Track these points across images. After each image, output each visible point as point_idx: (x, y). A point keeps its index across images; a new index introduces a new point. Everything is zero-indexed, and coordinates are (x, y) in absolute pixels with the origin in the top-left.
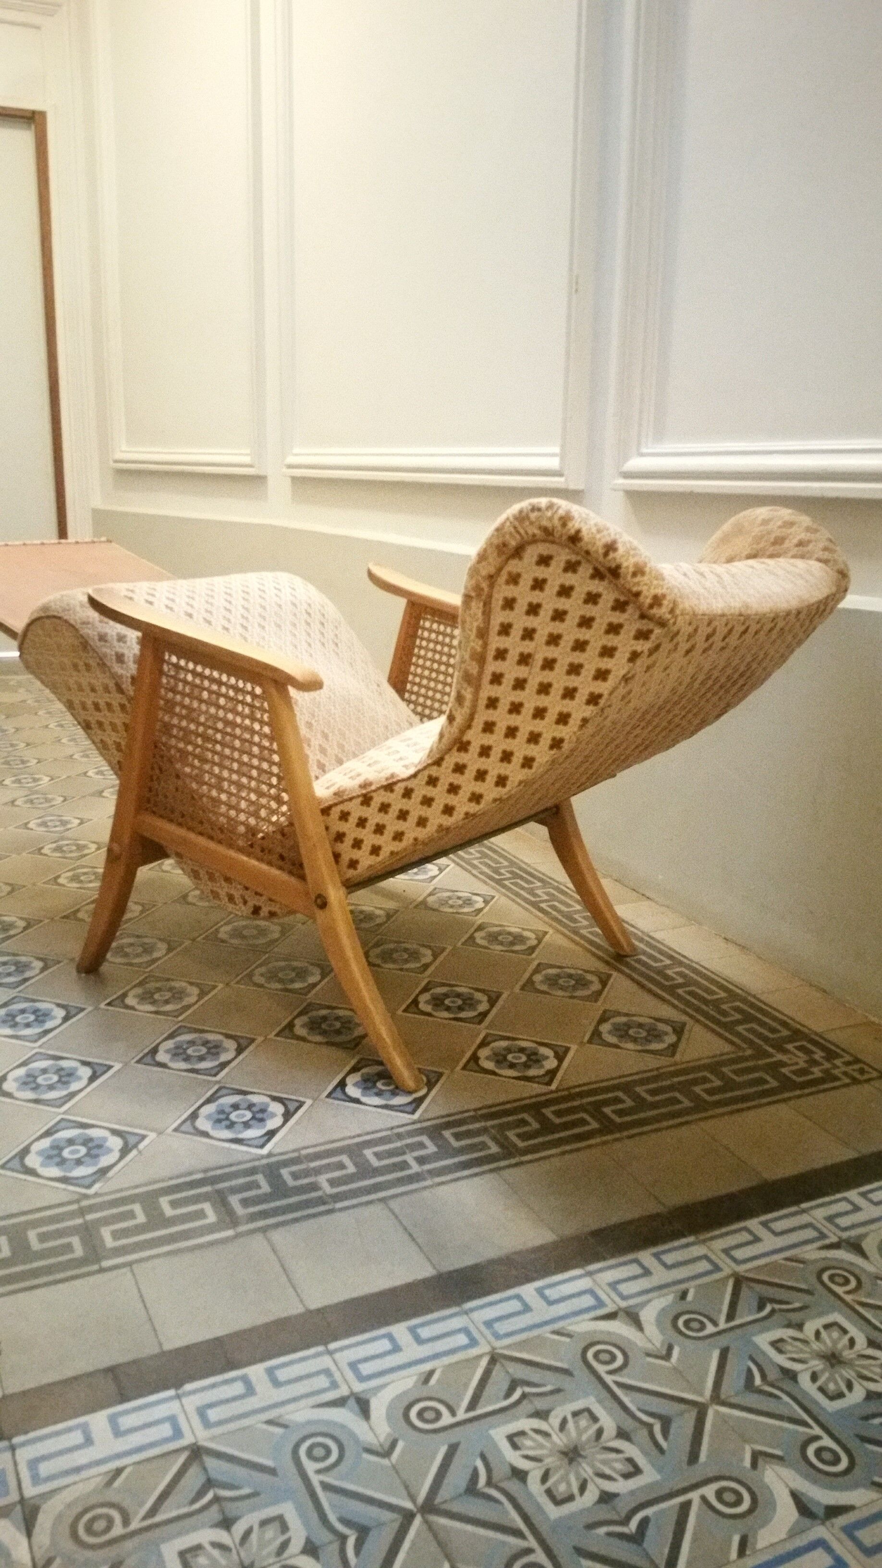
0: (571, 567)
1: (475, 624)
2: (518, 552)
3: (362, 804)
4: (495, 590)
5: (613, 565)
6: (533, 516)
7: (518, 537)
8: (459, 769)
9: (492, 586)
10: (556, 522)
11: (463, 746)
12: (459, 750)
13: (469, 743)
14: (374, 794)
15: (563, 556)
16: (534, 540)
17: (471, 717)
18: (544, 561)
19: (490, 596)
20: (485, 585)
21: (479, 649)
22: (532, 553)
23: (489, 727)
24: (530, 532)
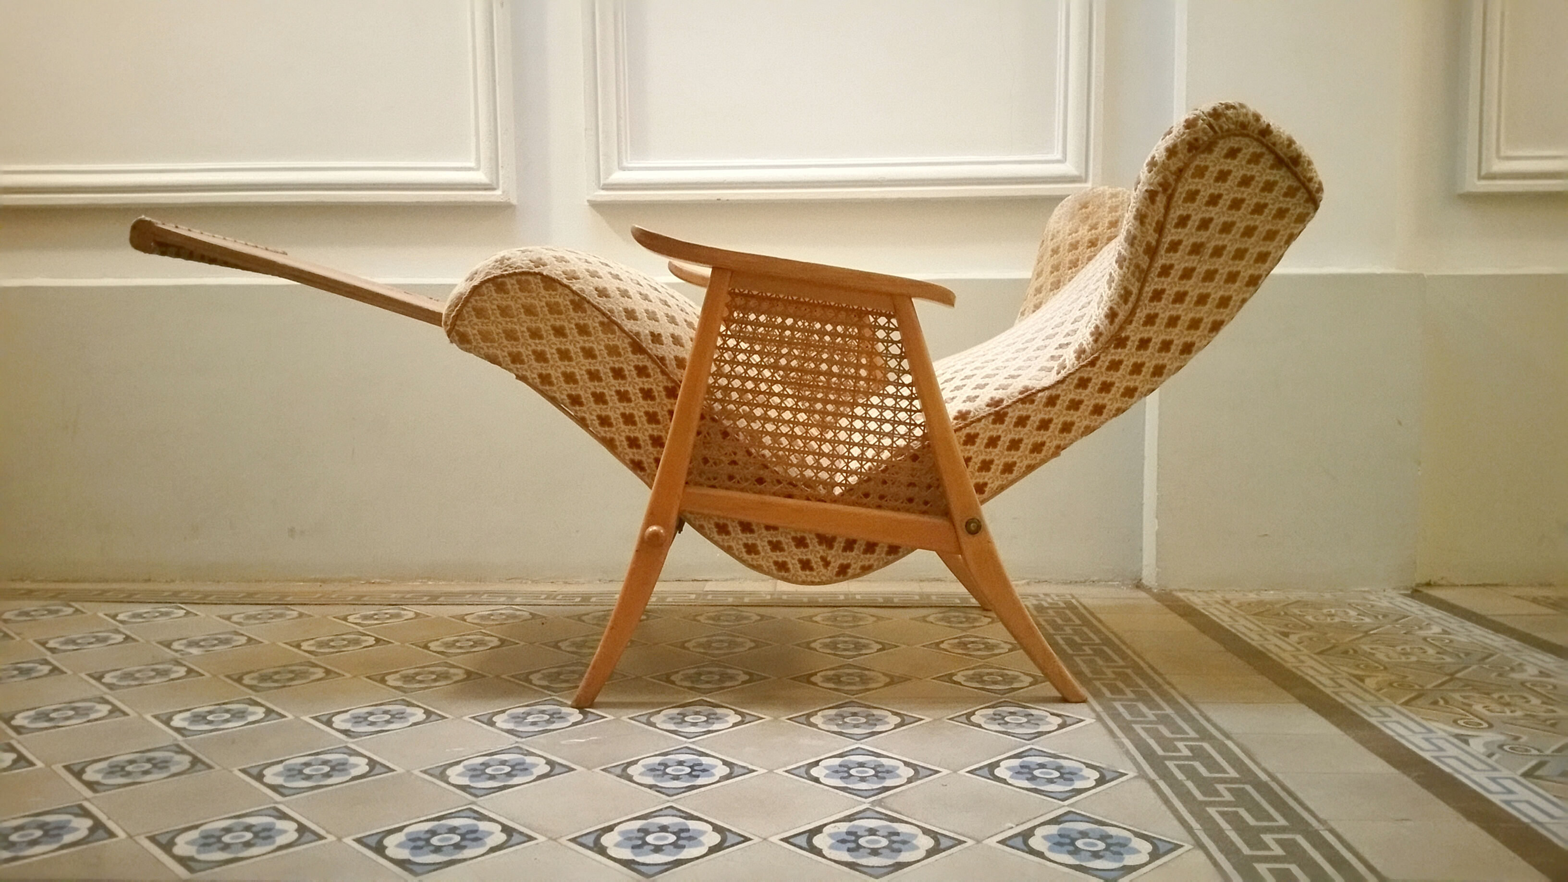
0: (1255, 159)
1: (1156, 219)
2: (1209, 148)
3: (994, 422)
4: (1180, 185)
5: (1294, 154)
6: (1230, 112)
7: (1212, 133)
8: (1115, 365)
9: (1178, 180)
10: (1251, 117)
11: (1121, 343)
12: (1116, 347)
13: (1127, 338)
14: (1010, 410)
15: (1251, 148)
16: (1229, 134)
17: (1133, 313)
18: (1233, 153)
19: (1174, 190)
20: (1171, 180)
21: (1154, 243)
22: (1223, 146)
23: (1150, 320)
24: (1226, 127)
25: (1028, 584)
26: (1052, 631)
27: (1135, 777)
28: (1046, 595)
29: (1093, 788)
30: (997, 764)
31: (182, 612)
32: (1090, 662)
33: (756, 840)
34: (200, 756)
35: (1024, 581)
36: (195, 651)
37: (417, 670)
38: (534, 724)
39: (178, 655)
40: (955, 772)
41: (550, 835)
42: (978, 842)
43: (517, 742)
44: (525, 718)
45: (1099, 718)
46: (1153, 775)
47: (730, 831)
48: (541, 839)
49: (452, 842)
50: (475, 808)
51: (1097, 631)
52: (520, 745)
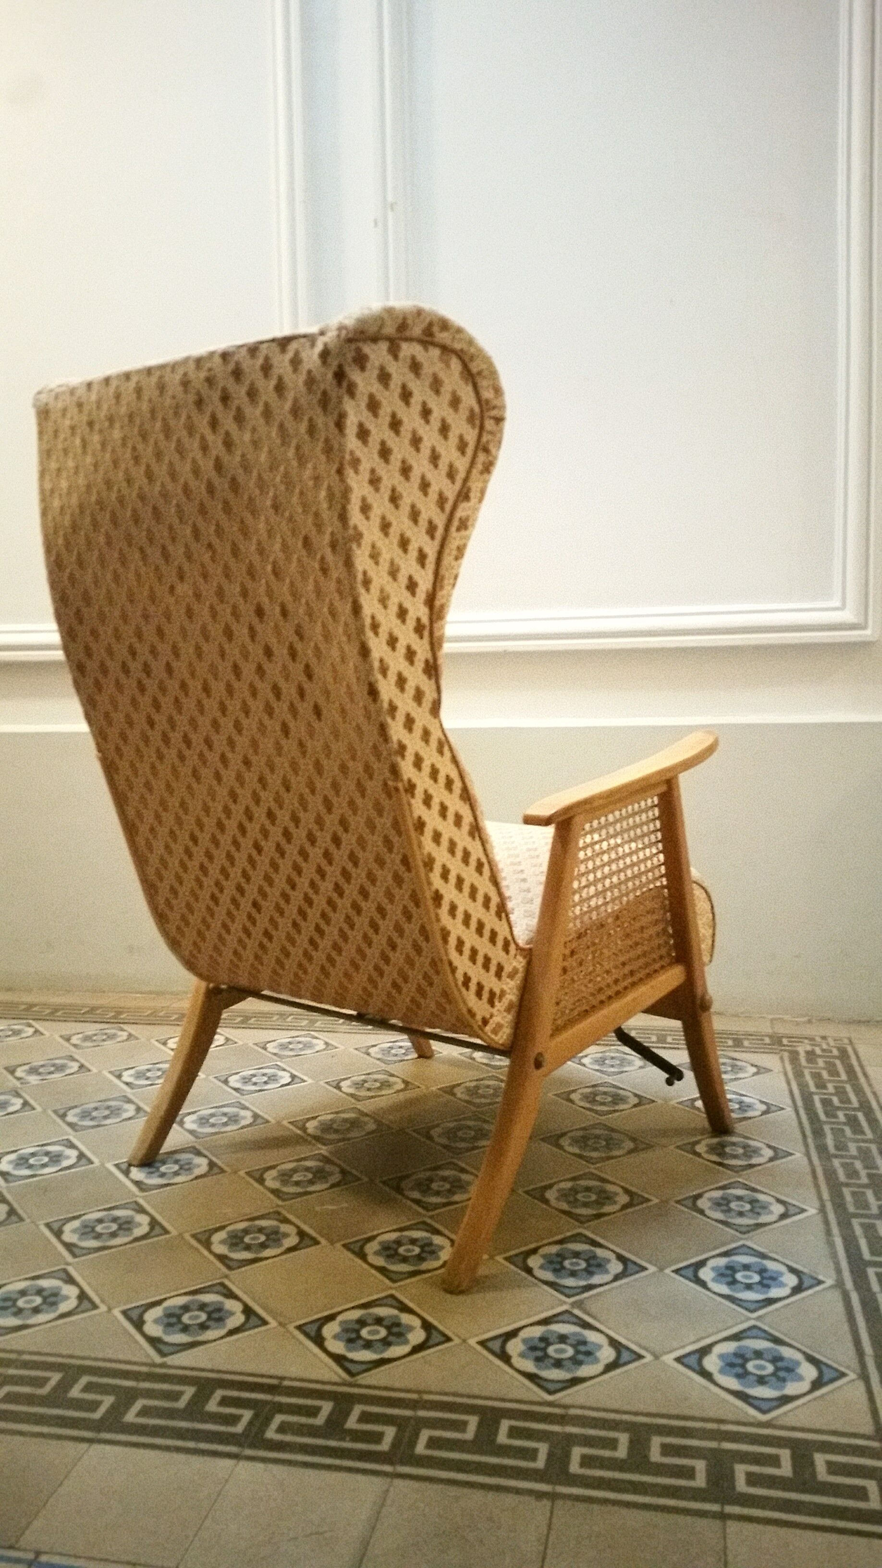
25: (810, 1022)
26: (813, 1089)
27: (831, 1287)
28: (824, 1038)
29: (788, 1297)
30: (702, 1264)
31: (31, 1031)
32: (838, 1133)
33: (457, 1341)
34: (16, 1206)
35: (806, 1019)
36: (33, 1079)
37: (213, 1111)
38: (297, 1184)
39: (18, 1084)
40: (661, 1269)
41: (282, 1320)
42: (656, 1357)
43: (278, 1206)
44: (291, 1176)
45: (822, 1210)
46: (849, 1285)
47: (435, 1328)
48: (273, 1323)
49: (199, 1321)
50: (227, 1282)
51: (859, 1091)
52: (280, 1210)
